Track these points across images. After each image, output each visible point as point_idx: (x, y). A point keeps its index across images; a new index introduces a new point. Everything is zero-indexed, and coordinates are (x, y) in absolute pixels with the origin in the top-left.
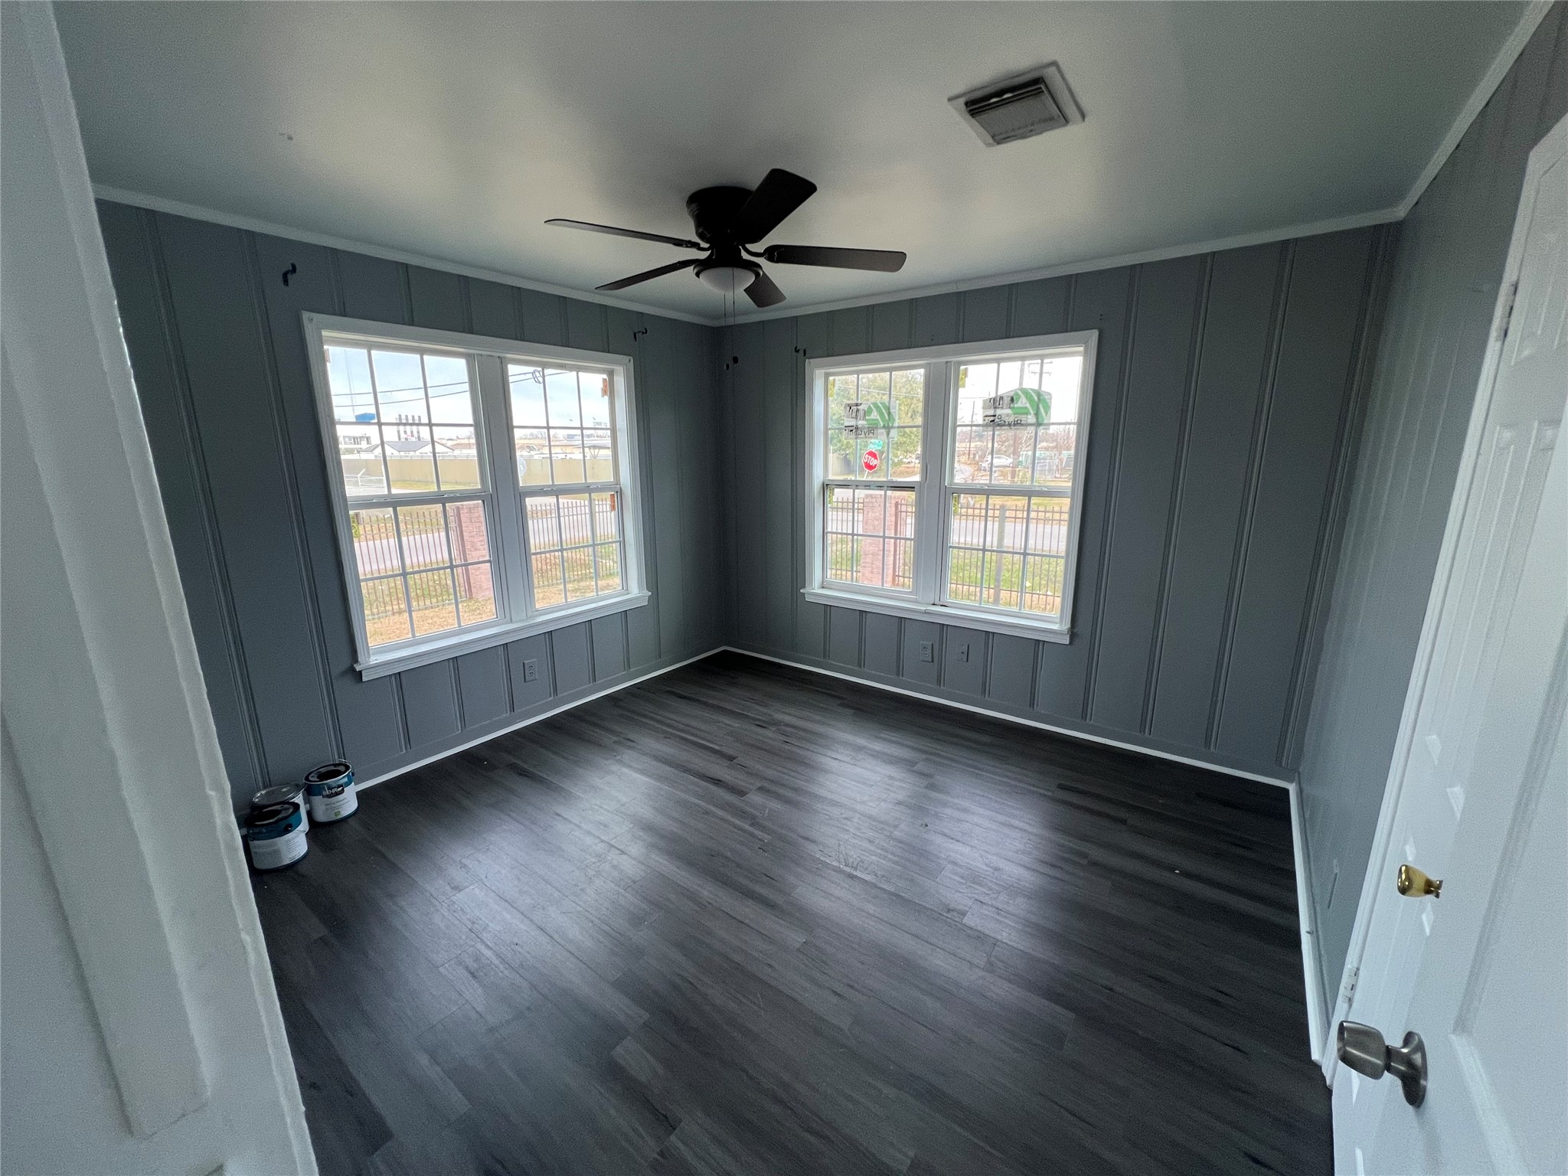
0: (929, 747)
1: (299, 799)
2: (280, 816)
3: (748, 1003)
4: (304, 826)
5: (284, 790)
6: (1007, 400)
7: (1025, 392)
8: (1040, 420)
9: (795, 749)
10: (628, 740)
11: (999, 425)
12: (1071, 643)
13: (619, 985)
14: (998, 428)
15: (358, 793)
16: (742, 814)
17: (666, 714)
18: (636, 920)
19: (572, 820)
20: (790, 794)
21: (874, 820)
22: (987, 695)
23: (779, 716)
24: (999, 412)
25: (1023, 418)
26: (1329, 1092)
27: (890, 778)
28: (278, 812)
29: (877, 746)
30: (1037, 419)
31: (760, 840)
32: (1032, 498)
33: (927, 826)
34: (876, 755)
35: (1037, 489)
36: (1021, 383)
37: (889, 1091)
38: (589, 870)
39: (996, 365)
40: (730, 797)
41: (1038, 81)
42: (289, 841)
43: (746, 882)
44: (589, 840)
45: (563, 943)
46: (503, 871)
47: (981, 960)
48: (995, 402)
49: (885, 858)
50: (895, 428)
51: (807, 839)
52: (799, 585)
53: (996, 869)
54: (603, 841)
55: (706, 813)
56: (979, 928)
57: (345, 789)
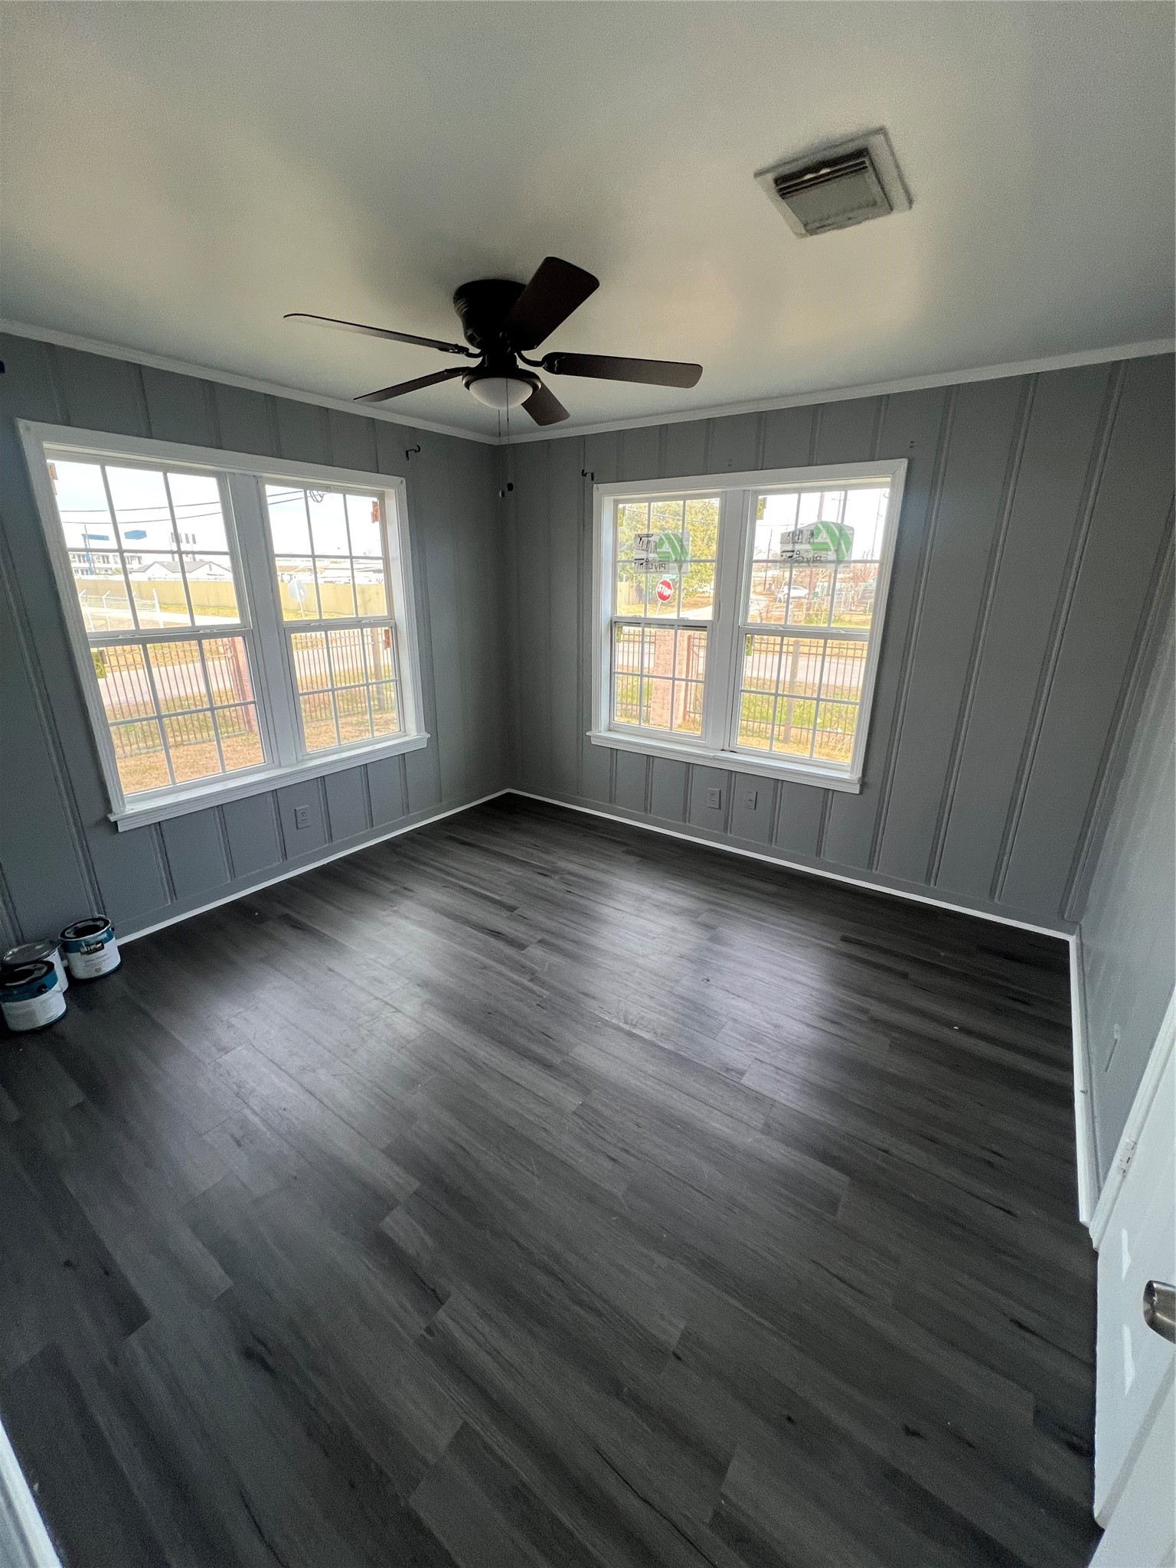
0: (713, 897)
1: (55, 958)
2: (33, 977)
3: (522, 1169)
4: (62, 983)
5: (38, 947)
6: (806, 535)
7: (826, 525)
8: (840, 557)
9: (577, 899)
10: (405, 889)
11: (797, 561)
12: (861, 792)
13: (388, 1152)
14: (796, 565)
15: (119, 947)
16: (522, 969)
17: (447, 861)
18: (411, 1083)
19: (346, 976)
20: (569, 947)
21: (656, 974)
22: (773, 843)
23: (562, 864)
24: (798, 547)
25: (823, 554)
26: (1095, 1255)
27: (674, 929)
28: (30, 972)
29: (662, 896)
30: (837, 555)
31: (539, 996)
32: (828, 641)
33: (708, 980)
34: (659, 906)
35: (834, 631)
36: (820, 516)
37: (662, 1261)
38: (363, 1030)
39: (796, 495)
40: (509, 951)
41: (862, 152)
42: (45, 1001)
43: (523, 1041)
44: (363, 997)
45: (332, 1107)
46: (273, 1031)
47: (758, 1121)
48: (794, 537)
49: (666, 1015)
50: (687, 562)
51: (586, 995)
52: (585, 729)
53: (776, 1026)
54: (376, 998)
55: (485, 967)
56: (757, 1089)
57: (105, 945)
